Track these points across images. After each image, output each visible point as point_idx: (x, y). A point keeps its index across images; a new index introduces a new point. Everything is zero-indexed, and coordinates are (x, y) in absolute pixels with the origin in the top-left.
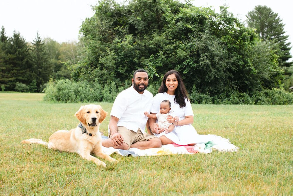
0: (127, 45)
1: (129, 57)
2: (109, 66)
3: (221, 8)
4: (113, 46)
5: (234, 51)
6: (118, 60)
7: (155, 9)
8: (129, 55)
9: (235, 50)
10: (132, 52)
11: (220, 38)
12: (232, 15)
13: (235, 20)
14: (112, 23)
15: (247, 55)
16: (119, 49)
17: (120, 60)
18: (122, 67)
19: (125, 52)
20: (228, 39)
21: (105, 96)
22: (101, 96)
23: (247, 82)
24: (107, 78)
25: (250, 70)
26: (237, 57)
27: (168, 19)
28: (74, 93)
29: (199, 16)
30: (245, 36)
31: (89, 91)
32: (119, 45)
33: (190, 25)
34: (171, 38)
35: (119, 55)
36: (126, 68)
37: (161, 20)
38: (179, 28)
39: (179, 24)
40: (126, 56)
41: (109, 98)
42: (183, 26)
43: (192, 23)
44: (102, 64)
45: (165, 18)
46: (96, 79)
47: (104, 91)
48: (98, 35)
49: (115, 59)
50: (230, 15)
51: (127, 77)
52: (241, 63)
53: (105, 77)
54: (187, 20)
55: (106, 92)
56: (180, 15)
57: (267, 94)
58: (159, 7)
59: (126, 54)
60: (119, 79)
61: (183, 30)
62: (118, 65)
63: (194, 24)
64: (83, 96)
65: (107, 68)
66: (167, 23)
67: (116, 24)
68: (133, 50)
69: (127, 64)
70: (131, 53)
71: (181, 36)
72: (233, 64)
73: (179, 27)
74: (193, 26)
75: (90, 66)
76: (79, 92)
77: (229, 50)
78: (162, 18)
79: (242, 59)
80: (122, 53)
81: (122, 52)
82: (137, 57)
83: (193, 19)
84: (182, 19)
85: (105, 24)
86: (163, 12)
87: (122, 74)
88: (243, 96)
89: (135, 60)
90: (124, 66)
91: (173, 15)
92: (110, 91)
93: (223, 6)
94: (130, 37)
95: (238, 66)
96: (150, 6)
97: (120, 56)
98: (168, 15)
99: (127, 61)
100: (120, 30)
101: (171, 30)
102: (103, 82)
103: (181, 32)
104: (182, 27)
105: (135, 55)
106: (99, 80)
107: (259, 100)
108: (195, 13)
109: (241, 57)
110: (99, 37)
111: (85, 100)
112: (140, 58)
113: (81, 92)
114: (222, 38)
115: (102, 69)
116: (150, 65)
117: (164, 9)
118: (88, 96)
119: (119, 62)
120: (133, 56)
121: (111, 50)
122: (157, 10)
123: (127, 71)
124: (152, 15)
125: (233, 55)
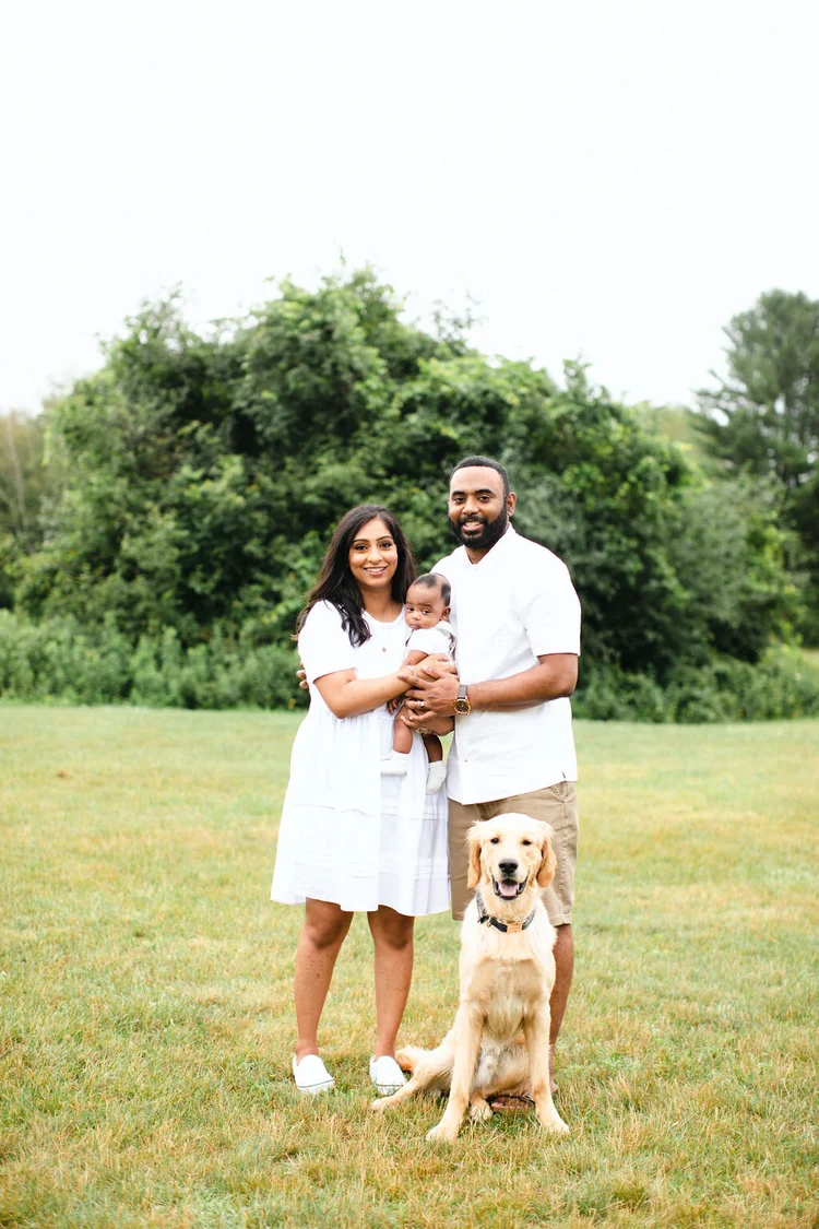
0: (223, 494)
1: (229, 536)
2: (156, 569)
3: (568, 364)
4: (171, 495)
5: (609, 521)
6: (189, 547)
7: (327, 365)
8: (230, 531)
9: (613, 518)
10: (243, 519)
11: (559, 472)
12: (605, 392)
13: (615, 413)
14: (169, 409)
15: (655, 539)
16: (196, 504)
17: (195, 548)
18: (203, 570)
19: (215, 517)
20: (589, 479)
21: (140, 677)
22: (124, 679)
23: (651, 635)
24: (147, 610)
25: (664, 592)
26: (619, 542)
27: (374, 402)
28: (26, 663)
29: (485, 393)
30: (647, 470)
31: (83, 657)
32: (194, 492)
33: (454, 425)
34: (381, 472)
35: (192, 528)
36: (217, 576)
37: (347, 405)
38: (413, 437)
39: (413, 419)
40: (218, 531)
41: (156, 684)
42: (427, 429)
43: (462, 420)
44: (132, 562)
45: (362, 400)
46: (110, 616)
47: (135, 661)
48: (120, 452)
49: (180, 545)
50: (597, 393)
51: (221, 610)
52: (633, 565)
53: (140, 607)
54: (444, 405)
55: (144, 662)
56: (418, 388)
57: (722, 680)
58: (343, 357)
59: (221, 526)
60: (190, 616)
61: (425, 443)
62: (188, 565)
63: (466, 423)
64: (60, 674)
65: (149, 574)
66: (372, 416)
67: (184, 414)
68: (244, 511)
69: (223, 563)
70: (236, 521)
71: (418, 464)
72: (603, 570)
73: (415, 431)
74: (463, 429)
75: (86, 567)
76: (45, 659)
77: (591, 517)
78: (351, 399)
79: (639, 551)
80: (207, 520)
81: (204, 516)
82: (259, 535)
83: (465, 404)
84: (425, 400)
85: (148, 412)
86: (359, 377)
87: (203, 597)
88: (636, 687)
89: (253, 547)
90: (209, 570)
91: (393, 385)
92: (159, 661)
93: (572, 358)
94: (234, 467)
95: (621, 577)
96: (312, 353)
97: (198, 531)
98: (374, 388)
99: (220, 550)
100: (201, 435)
101: (383, 443)
102: (134, 625)
103: (420, 449)
104: (421, 432)
105: (250, 528)
106: (119, 618)
107: (694, 699)
108: (472, 384)
109: (634, 543)
110: (124, 459)
111: (70, 691)
112: (267, 541)
113: (53, 659)
114: (568, 476)
115: (129, 577)
116: (303, 567)
117: (358, 364)
118: (79, 675)
119: (195, 554)
120: (246, 534)
121: (163, 510)
122: (334, 366)
123: (221, 587)
124: (316, 387)
125: (605, 536)
